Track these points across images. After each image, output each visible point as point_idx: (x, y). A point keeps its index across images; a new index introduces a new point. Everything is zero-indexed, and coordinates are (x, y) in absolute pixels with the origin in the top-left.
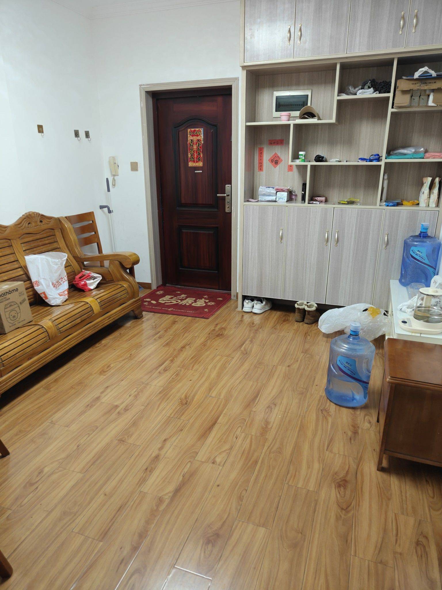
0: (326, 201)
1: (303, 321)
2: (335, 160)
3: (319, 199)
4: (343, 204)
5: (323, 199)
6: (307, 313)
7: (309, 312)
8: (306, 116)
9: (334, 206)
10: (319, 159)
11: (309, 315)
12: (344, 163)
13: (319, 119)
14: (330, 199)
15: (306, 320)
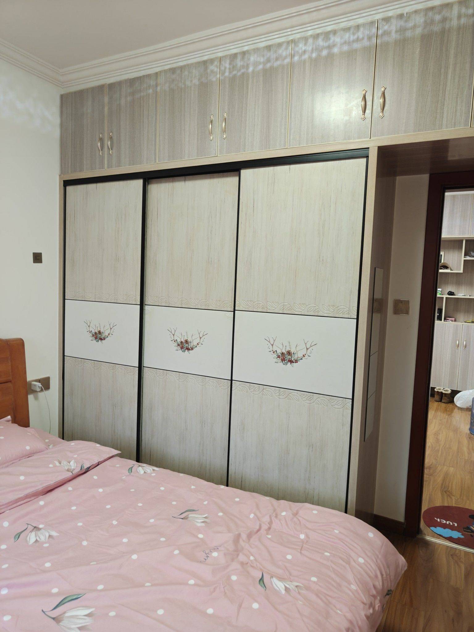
0: (455, 321)
1: (441, 401)
2: (462, 295)
3: (450, 319)
4: (468, 322)
5: (453, 319)
6: (444, 395)
7: (445, 394)
8: (442, 268)
9: (463, 323)
10: (451, 293)
11: (446, 397)
12: (468, 297)
13: (451, 270)
14: (457, 320)
15: (443, 401)
